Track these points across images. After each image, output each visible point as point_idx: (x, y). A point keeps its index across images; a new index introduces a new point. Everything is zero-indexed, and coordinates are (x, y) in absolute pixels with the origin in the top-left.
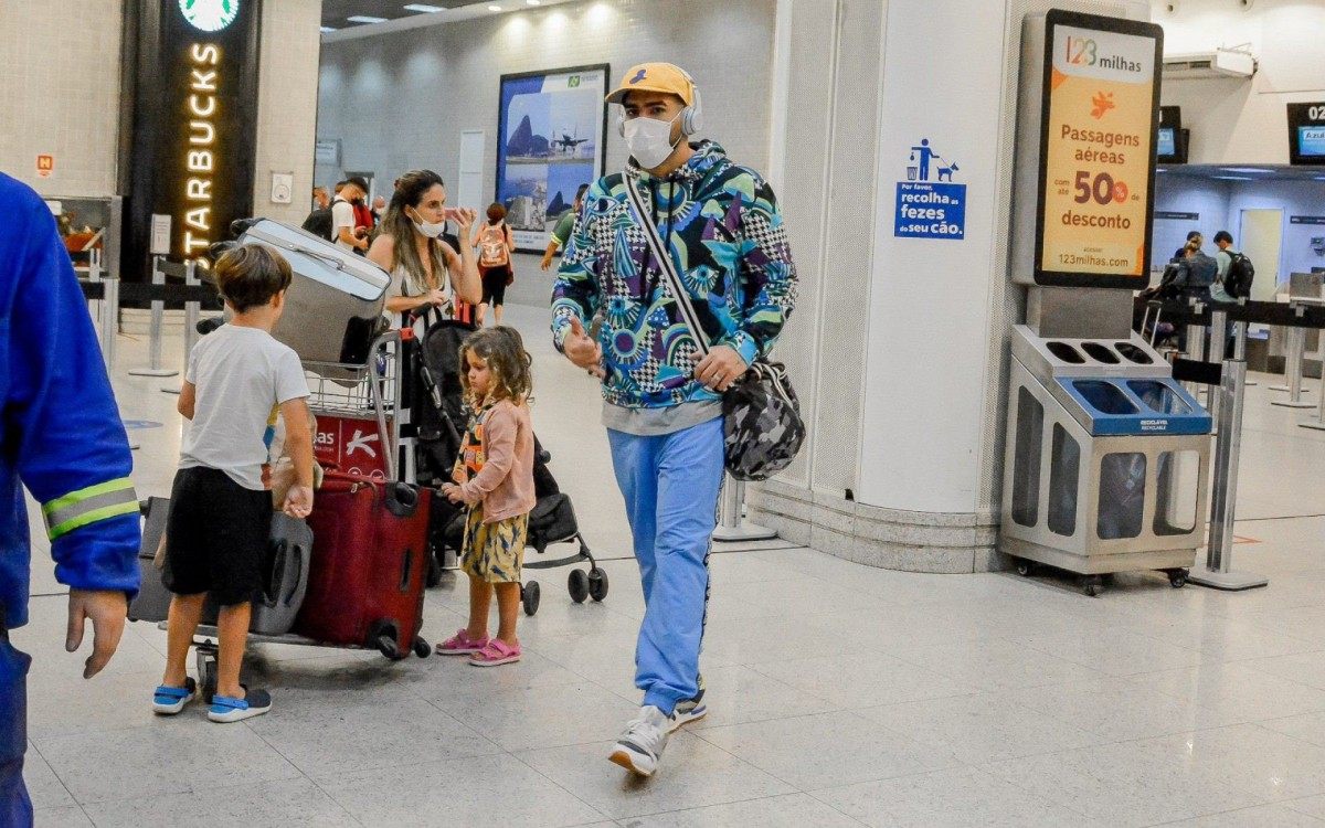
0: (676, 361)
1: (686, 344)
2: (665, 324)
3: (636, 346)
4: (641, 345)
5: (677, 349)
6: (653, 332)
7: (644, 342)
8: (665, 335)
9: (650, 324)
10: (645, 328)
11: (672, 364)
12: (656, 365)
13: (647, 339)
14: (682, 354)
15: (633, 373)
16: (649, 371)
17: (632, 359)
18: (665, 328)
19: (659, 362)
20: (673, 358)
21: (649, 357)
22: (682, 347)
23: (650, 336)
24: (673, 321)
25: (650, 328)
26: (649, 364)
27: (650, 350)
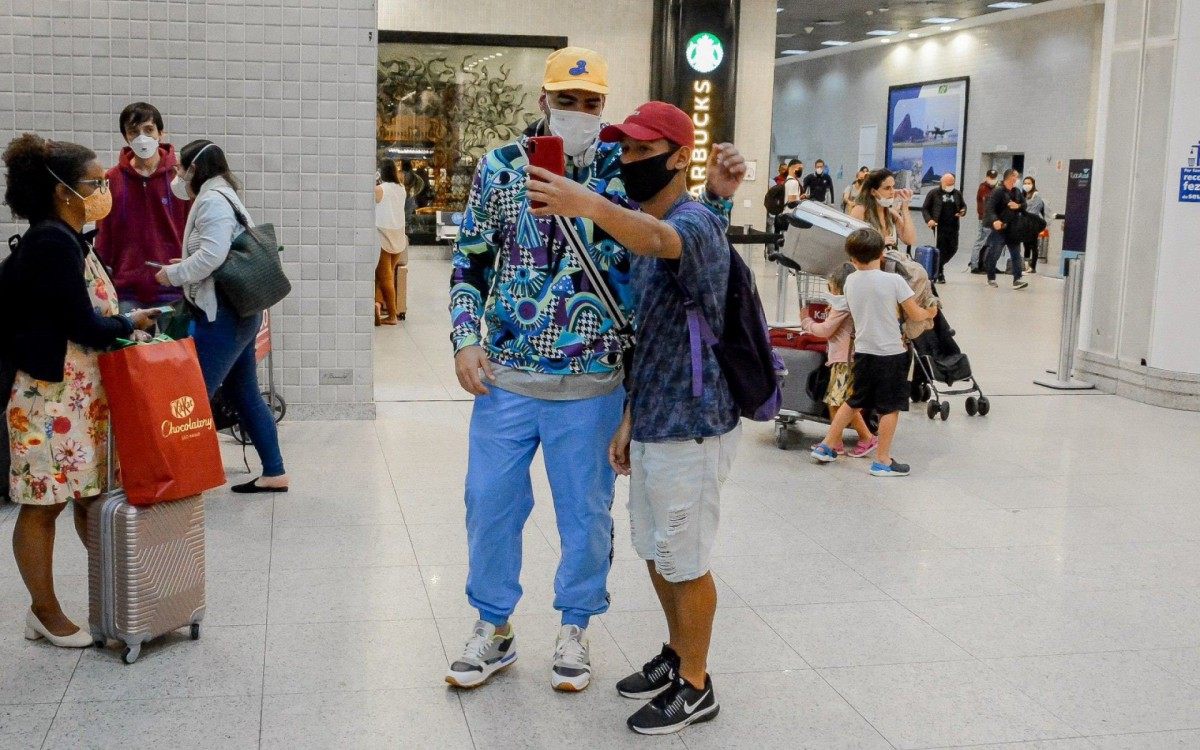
0: (577, 328)
1: (588, 312)
2: (570, 292)
3: (538, 314)
4: (542, 312)
5: (579, 316)
6: (556, 300)
7: (546, 310)
8: (569, 303)
9: (554, 292)
10: (549, 296)
11: (573, 330)
12: (556, 331)
13: (549, 307)
14: (584, 321)
15: (532, 339)
16: (549, 337)
17: (533, 326)
18: (570, 296)
19: (560, 329)
20: (575, 325)
21: (551, 324)
22: (584, 314)
23: (553, 304)
24: (578, 290)
25: (554, 297)
26: (550, 330)
27: (552, 317)
